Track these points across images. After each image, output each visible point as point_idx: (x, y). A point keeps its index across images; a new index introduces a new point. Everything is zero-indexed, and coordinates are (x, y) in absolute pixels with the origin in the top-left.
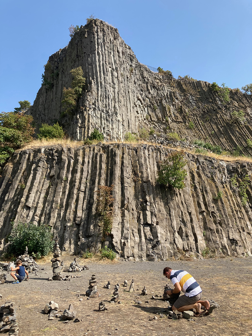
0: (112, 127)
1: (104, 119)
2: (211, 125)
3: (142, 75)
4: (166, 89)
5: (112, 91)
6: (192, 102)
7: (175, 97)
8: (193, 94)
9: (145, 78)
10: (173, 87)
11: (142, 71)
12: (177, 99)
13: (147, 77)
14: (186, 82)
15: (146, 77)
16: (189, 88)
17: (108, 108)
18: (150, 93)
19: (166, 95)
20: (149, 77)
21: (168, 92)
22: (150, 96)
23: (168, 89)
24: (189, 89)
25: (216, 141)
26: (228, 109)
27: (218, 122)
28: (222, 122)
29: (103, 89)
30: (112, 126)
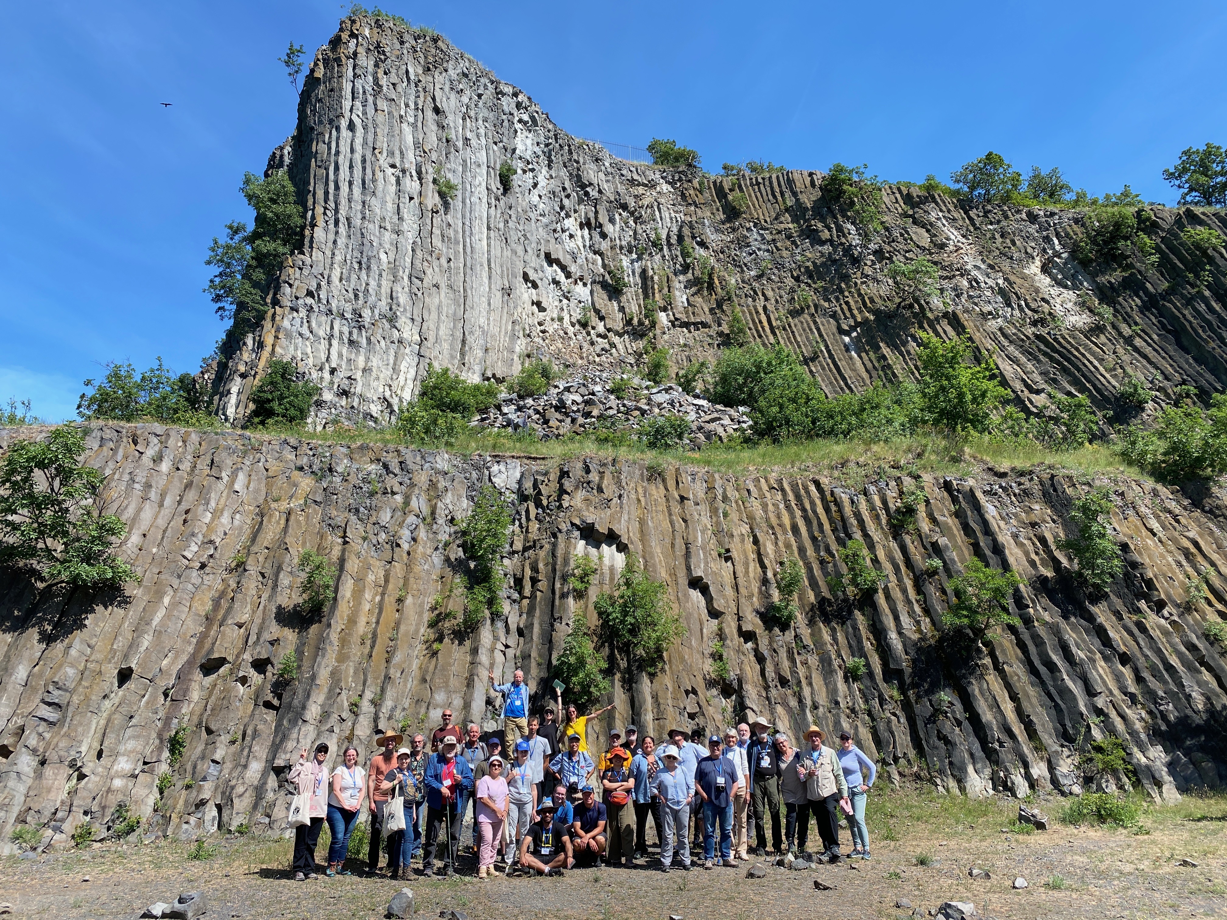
0: (366, 363)
1: (341, 339)
2: (815, 322)
3: (579, 177)
4: (666, 214)
5: (387, 246)
6: (759, 249)
7: (694, 237)
8: (766, 221)
9: (586, 186)
10: (696, 206)
11: (577, 162)
12: (702, 244)
13: (595, 182)
14: (745, 180)
15: (591, 184)
16: (752, 201)
17: (361, 302)
18: (604, 236)
19: (664, 237)
20: (607, 181)
21: (674, 224)
22: (604, 246)
23: (673, 215)
24: (754, 205)
25: (829, 378)
26: (888, 259)
27: (842, 309)
28: (859, 309)
29: (354, 242)
30: (368, 359)
